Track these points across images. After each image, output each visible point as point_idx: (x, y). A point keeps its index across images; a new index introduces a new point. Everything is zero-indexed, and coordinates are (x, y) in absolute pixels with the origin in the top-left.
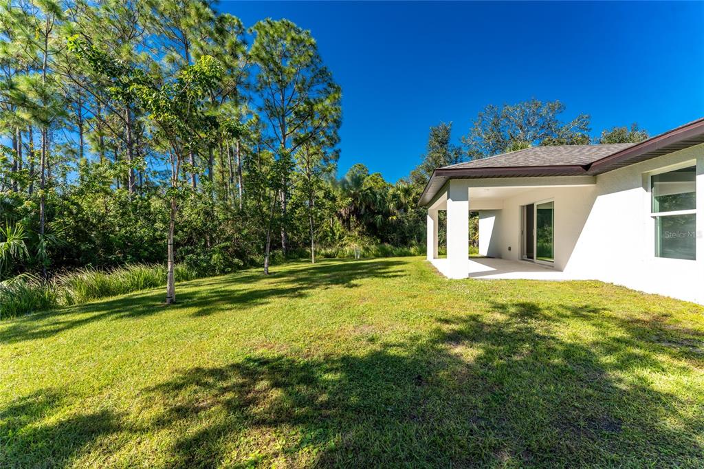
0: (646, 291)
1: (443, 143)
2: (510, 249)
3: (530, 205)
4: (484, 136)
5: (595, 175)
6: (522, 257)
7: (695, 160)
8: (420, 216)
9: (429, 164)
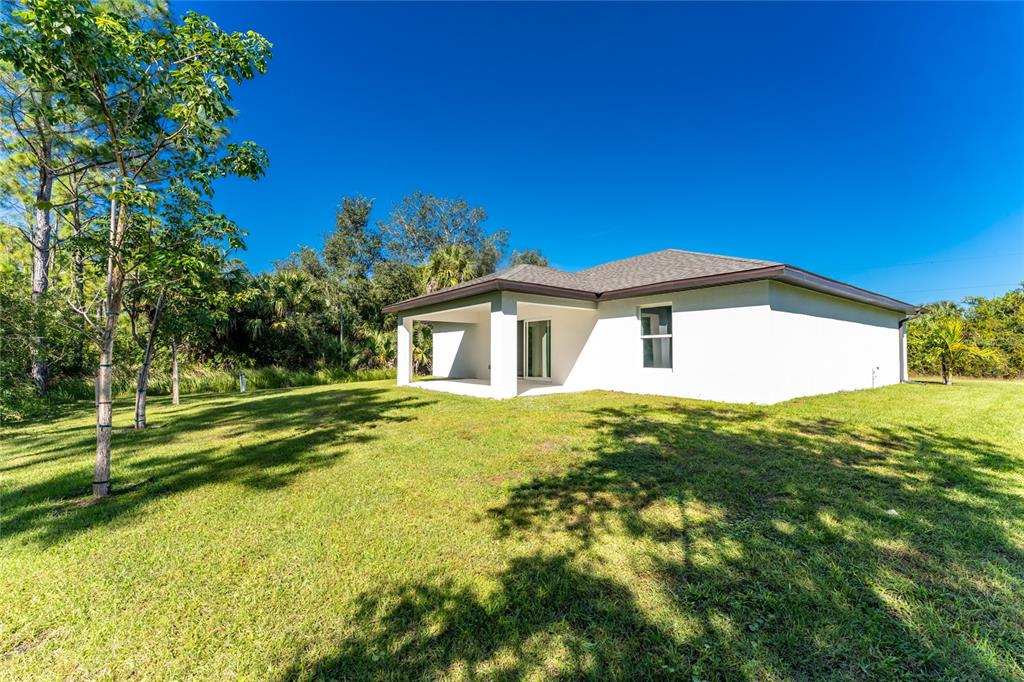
1: (359, 224)
2: (489, 367)
3: (521, 321)
4: (407, 227)
7: (671, 302)
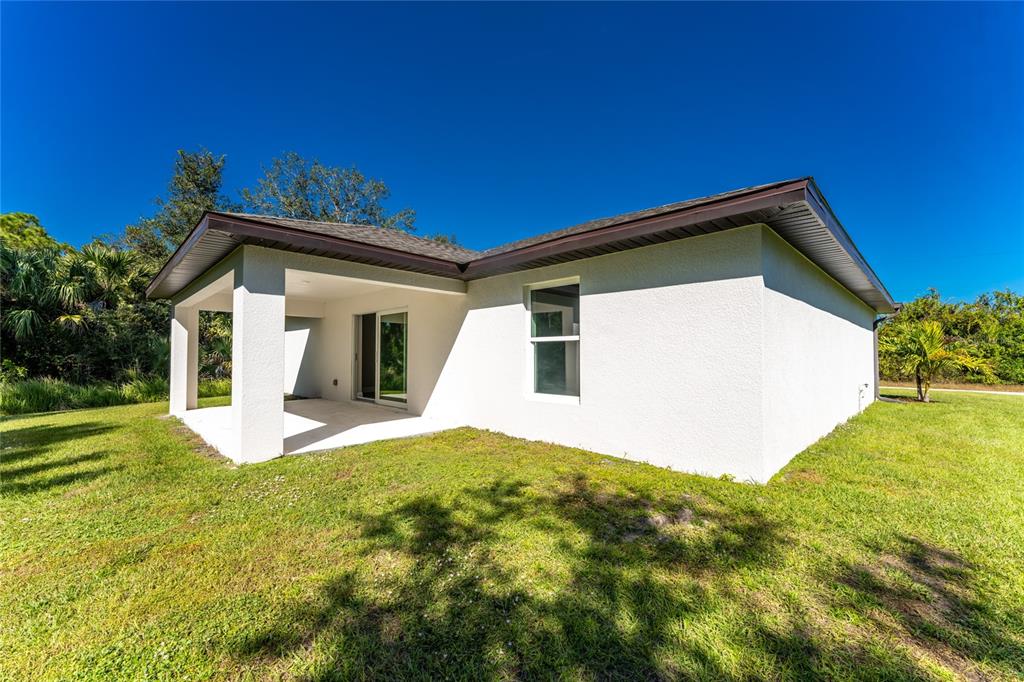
0: (529, 438)
2: (336, 382)
3: (371, 315)
4: (282, 199)
5: (467, 281)
6: (355, 395)
7: (578, 277)
8: (148, 319)
9: (174, 221)
